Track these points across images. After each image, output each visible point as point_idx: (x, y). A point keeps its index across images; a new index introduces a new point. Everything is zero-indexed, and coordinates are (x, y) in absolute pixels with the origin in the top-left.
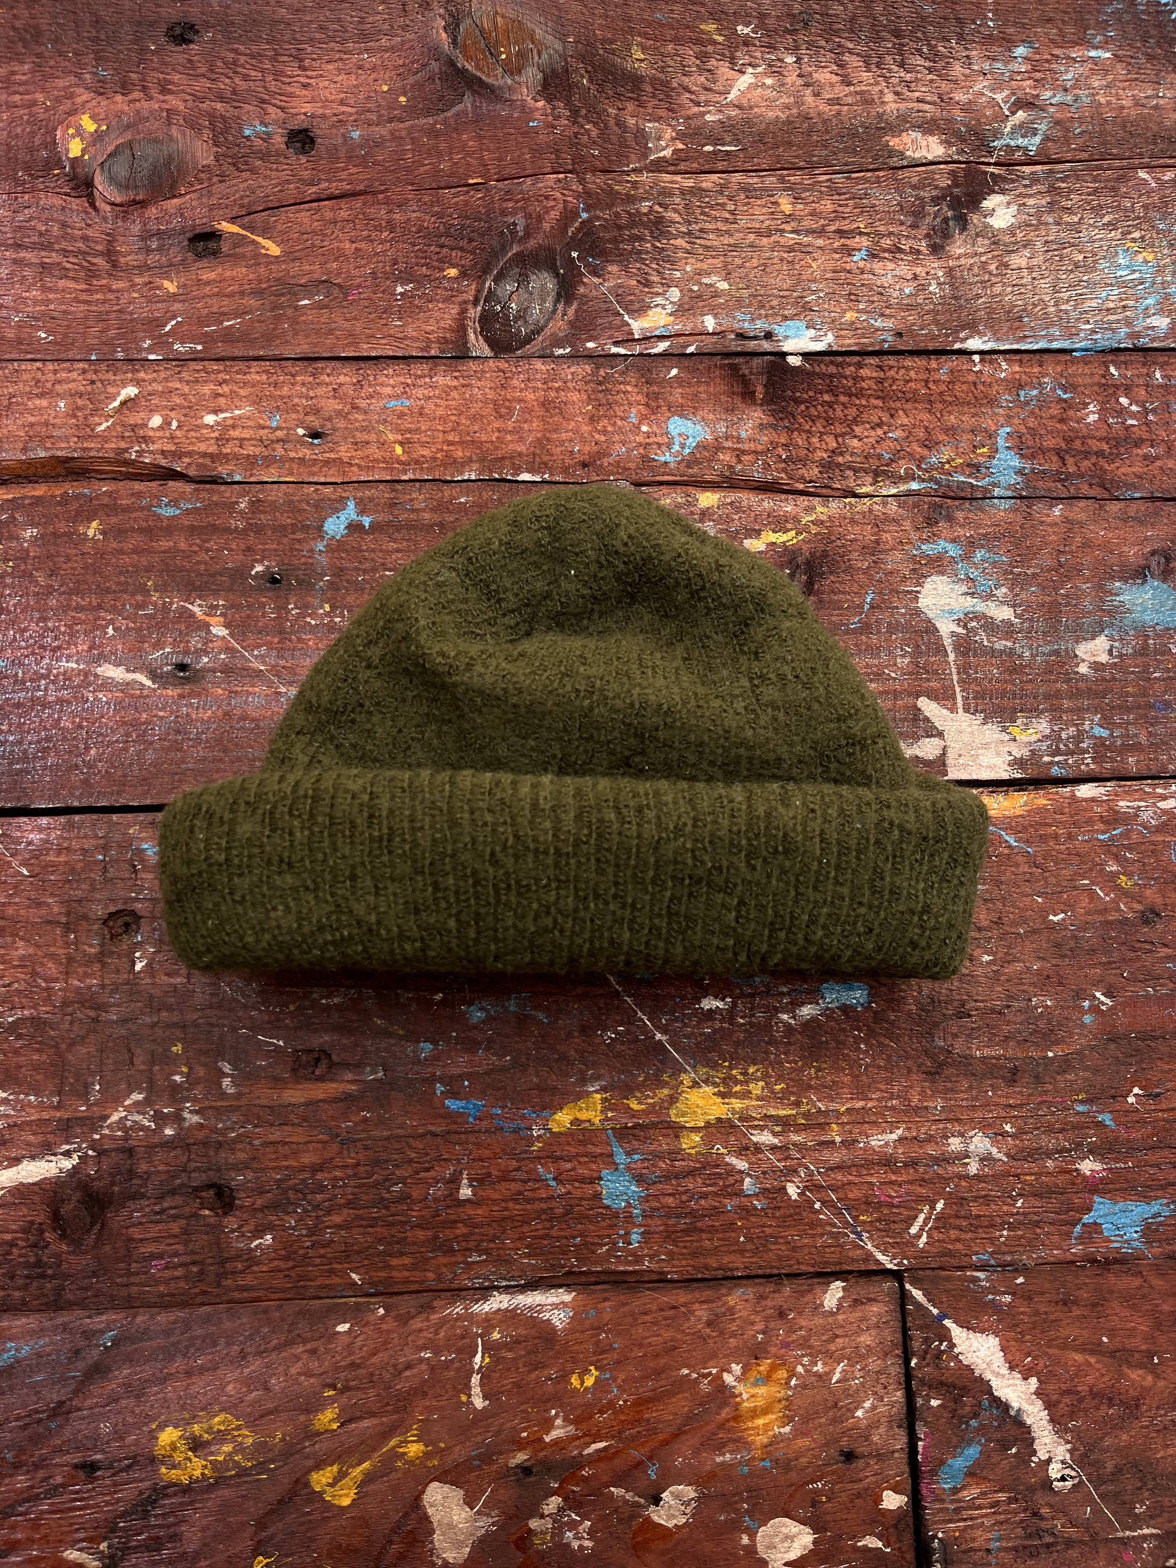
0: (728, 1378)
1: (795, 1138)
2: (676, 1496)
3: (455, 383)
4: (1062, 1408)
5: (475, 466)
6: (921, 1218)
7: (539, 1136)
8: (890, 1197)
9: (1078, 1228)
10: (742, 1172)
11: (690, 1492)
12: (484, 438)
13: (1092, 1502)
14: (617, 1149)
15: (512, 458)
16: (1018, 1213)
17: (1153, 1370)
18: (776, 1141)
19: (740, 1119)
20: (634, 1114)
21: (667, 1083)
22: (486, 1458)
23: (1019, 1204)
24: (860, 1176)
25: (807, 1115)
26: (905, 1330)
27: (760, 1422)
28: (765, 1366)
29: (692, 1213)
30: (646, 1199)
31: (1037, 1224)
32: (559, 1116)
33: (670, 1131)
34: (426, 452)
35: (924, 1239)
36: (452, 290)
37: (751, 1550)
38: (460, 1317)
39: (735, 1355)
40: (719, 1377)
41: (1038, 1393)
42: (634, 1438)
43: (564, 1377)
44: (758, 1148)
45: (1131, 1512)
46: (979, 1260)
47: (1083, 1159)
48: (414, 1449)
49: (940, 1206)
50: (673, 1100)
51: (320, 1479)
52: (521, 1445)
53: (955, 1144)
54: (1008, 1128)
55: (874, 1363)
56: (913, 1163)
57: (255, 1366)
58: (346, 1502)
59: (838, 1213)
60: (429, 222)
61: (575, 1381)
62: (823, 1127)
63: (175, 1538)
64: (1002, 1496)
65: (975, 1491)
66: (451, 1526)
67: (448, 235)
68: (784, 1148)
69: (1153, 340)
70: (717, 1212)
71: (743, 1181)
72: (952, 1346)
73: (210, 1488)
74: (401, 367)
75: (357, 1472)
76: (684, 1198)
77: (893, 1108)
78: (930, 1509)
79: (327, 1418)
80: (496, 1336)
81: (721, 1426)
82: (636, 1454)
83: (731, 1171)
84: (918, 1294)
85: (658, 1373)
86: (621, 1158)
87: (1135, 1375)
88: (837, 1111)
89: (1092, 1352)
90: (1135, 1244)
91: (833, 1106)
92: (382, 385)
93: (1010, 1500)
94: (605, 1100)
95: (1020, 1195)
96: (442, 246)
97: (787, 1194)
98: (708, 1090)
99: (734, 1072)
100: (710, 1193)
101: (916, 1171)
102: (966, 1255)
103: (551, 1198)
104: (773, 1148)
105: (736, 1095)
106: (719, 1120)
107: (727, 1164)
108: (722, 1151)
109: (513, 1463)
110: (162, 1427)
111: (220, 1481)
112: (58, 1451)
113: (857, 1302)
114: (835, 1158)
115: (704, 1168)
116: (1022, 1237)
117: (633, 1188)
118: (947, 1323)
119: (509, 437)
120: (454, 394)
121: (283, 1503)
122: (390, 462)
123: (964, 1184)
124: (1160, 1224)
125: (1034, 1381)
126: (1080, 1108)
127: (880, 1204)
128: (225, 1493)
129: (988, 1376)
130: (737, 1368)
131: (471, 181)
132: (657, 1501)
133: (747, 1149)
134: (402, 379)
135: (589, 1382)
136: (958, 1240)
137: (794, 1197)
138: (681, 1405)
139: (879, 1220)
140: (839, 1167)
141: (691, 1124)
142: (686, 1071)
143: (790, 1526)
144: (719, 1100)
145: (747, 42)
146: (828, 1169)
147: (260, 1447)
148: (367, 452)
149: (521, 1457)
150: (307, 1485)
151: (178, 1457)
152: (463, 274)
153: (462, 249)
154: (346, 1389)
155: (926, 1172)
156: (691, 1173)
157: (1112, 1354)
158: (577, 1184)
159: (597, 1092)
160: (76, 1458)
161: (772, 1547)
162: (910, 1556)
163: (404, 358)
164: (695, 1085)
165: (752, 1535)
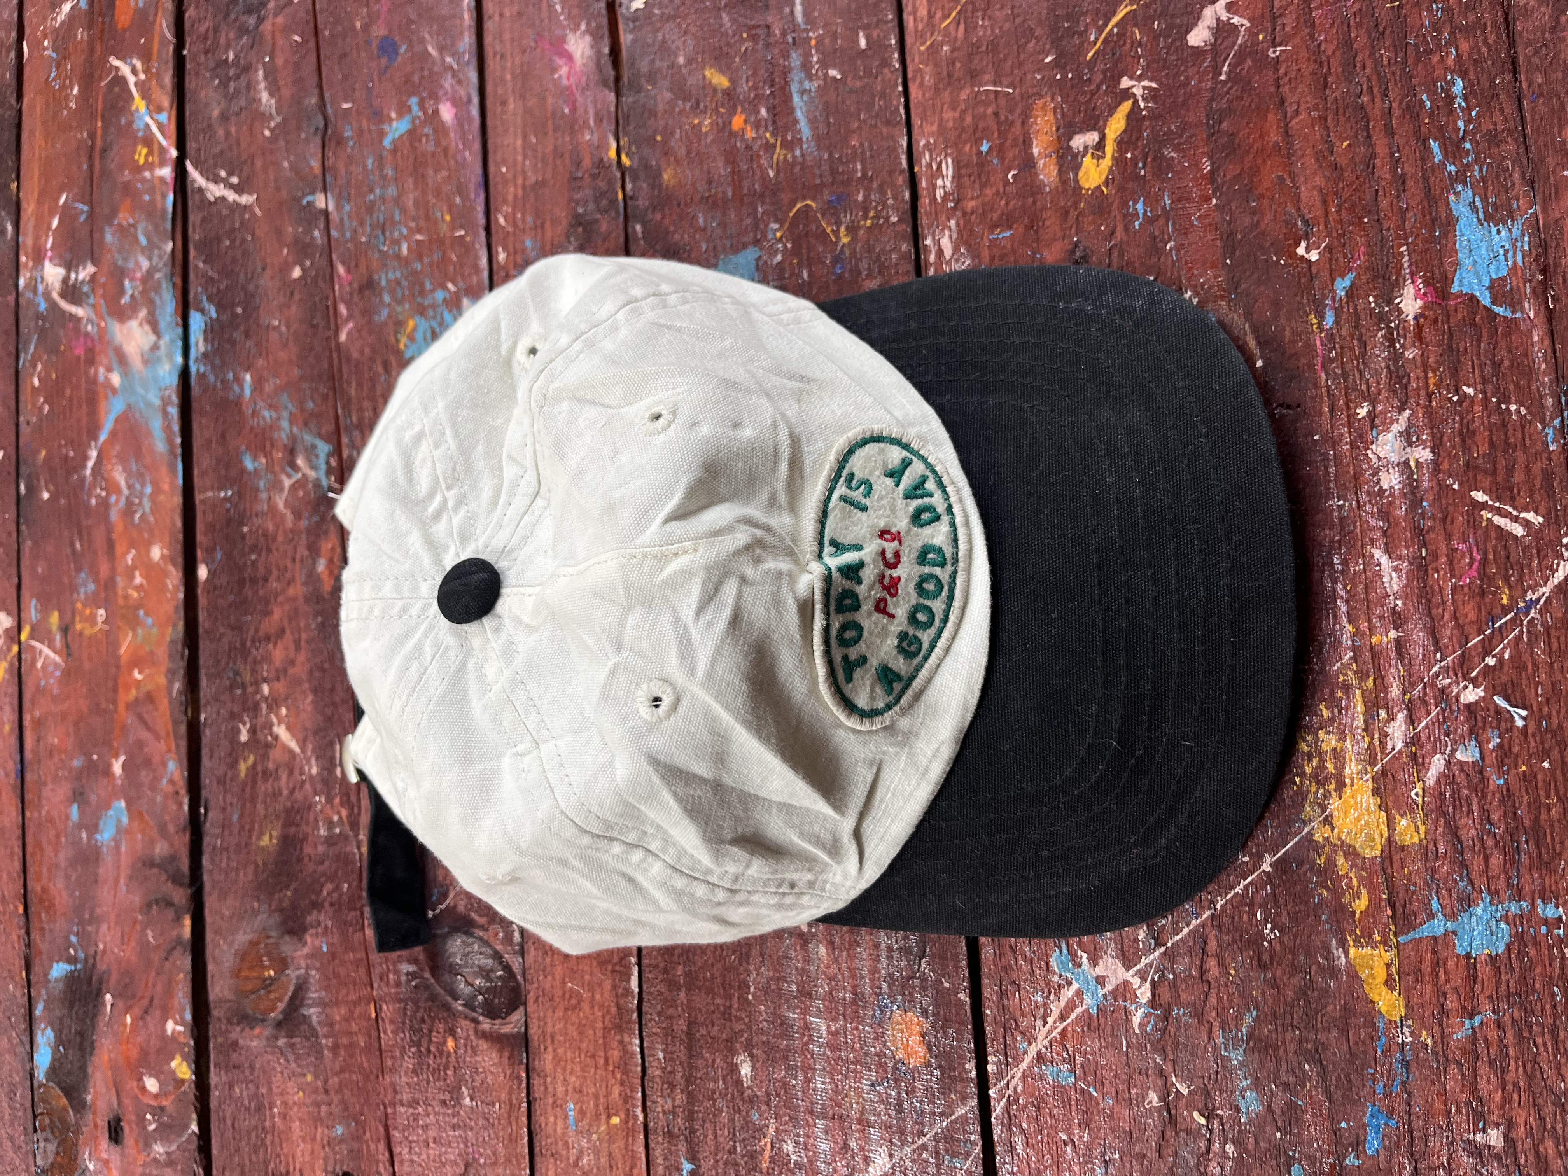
1: (1395, 691)
3: (550, 1049)
5: (626, 1039)
6: (1498, 520)
7: (1412, 1033)
8: (1471, 564)
9: (1499, 310)
10: (1448, 763)
12: (599, 1025)
14: (1426, 930)
15: (617, 996)
16: (1484, 392)
18: (1401, 717)
19: (1373, 764)
20: (1374, 904)
21: (1328, 859)
23: (1470, 391)
24: (1444, 603)
25: (1362, 675)
29: (1511, 833)
30: (1494, 894)
31: (1497, 365)
32: (1382, 1006)
33: (1396, 858)
34: (616, 1090)
35: (1530, 516)
36: (466, 1046)
44: (1414, 741)
46: (1555, 440)
47: (1400, 311)
49: (1480, 496)
50: (1351, 853)
53: (1391, 480)
54: (1362, 412)
56: (1420, 535)
59: (1501, 633)
60: (409, 1063)
62: (1376, 654)
67: (418, 1044)
68: (1410, 707)
70: (1507, 796)
71: (1461, 763)
74: (537, 1107)
76: (1490, 842)
77: (1345, 563)
83: (1446, 778)
86: (1438, 926)
88: (1354, 635)
90: (1516, 233)
91: (1347, 642)
92: (555, 1131)
94: (1357, 943)
95: (1457, 391)
96: (429, 1051)
97: (1477, 703)
98: (1334, 804)
99: (1308, 770)
100: (1481, 808)
101: (1431, 528)
102: (1550, 459)
103: (1499, 1025)
104: (1411, 720)
105: (1340, 770)
106: (1375, 792)
107: (1438, 782)
108: (1419, 788)
114: (1419, 637)
115: (1444, 814)
116: (1517, 385)
117: (1479, 911)
119: (598, 997)
120: (560, 1051)
122: (628, 1130)
123: (1445, 466)
124: (1484, 200)
126: (1329, 320)
127: (1483, 575)
131: (373, 1015)
133: (1414, 756)
134: (549, 1108)
136: (1528, 469)
137: (1480, 692)
139: (1506, 578)
140: (1433, 633)
141: (1385, 829)
142: (1311, 834)
144: (1348, 791)
145: (253, 731)
146: (1438, 649)
148: (619, 1156)
152: (452, 1032)
153: (430, 1031)
155: (1433, 517)
156: (1454, 834)
158: (1478, 988)
159: (1346, 953)
163: (529, 1103)
164: (1328, 821)
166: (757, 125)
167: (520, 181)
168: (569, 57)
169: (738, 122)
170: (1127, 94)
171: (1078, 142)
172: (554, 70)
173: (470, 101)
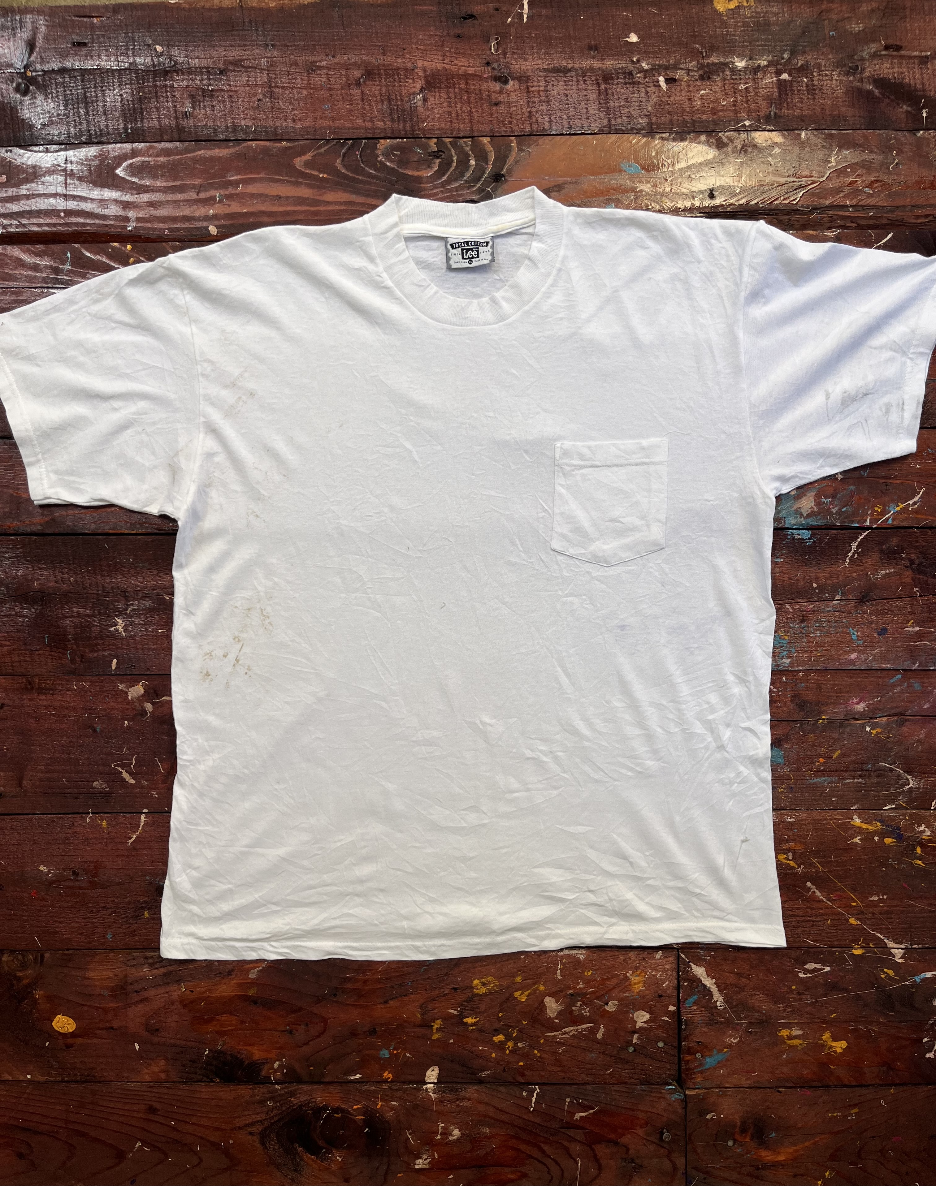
0: (628, 974)
2: (612, 1003)
4: (722, 987)
11: (616, 1003)
13: (728, 1012)
17: (749, 979)
22: (561, 991)
26: (678, 965)
27: (637, 986)
28: (639, 972)
37: (633, 1018)
38: (554, 956)
39: (630, 968)
40: (626, 974)
41: (715, 983)
42: (602, 988)
43: (583, 972)
45: (740, 1016)
46: (701, 947)
48: (542, 988)
51: (517, 994)
52: (570, 988)
55: (669, 973)
57: (499, 965)
58: (524, 1000)
61: (586, 973)
63: (478, 1007)
64: (703, 1009)
65: (696, 1007)
66: (551, 1008)
69: (784, 667)
72: (692, 969)
73: (487, 995)
75: (527, 993)
78: (683, 1011)
79: (518, 979)
80: (564, 961)
81: (625, 987)
82: (602, 993)
84: (683, 956)
85: (609, 972)
87: (744, 980)
89: (732, 973)
93: (705, 1011)
102: (697, 945)
109: (568, 993)
110: (474, 980)
111: (490, 993)
112: (447, 985)
113: (666, 957)
118: (691, 963)
121: (507, 999)
125: (714, 980)
128: (491, 996)
129: (701, 978)
130: (631, 972)
132: (607, 1004)
135: (590, 973)
138: (614, 981)
143: (644, 1013)
147: (500, 985)
149: (570, 991)
150: (513, 995)
151: (479, 987)
154: (523, 972)
157: (737, 974)
160: (452, 986)
161: (638, 1018)
162: (676, 1023)
165: (633, 1015)
166: (819, 765)
167: (824, 682)
168: (858, 703)
169: (822, 760)
170: (799, 867)
171: (790, 854)
172: (856, 697)
173: (855, 665)
